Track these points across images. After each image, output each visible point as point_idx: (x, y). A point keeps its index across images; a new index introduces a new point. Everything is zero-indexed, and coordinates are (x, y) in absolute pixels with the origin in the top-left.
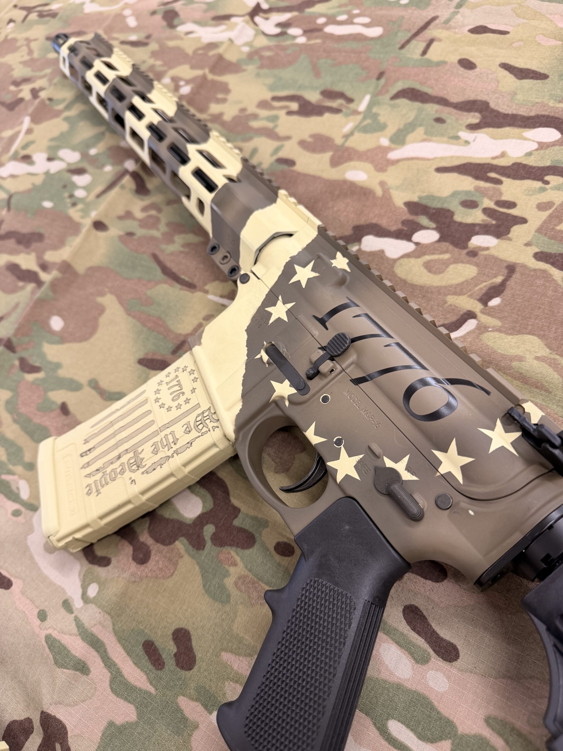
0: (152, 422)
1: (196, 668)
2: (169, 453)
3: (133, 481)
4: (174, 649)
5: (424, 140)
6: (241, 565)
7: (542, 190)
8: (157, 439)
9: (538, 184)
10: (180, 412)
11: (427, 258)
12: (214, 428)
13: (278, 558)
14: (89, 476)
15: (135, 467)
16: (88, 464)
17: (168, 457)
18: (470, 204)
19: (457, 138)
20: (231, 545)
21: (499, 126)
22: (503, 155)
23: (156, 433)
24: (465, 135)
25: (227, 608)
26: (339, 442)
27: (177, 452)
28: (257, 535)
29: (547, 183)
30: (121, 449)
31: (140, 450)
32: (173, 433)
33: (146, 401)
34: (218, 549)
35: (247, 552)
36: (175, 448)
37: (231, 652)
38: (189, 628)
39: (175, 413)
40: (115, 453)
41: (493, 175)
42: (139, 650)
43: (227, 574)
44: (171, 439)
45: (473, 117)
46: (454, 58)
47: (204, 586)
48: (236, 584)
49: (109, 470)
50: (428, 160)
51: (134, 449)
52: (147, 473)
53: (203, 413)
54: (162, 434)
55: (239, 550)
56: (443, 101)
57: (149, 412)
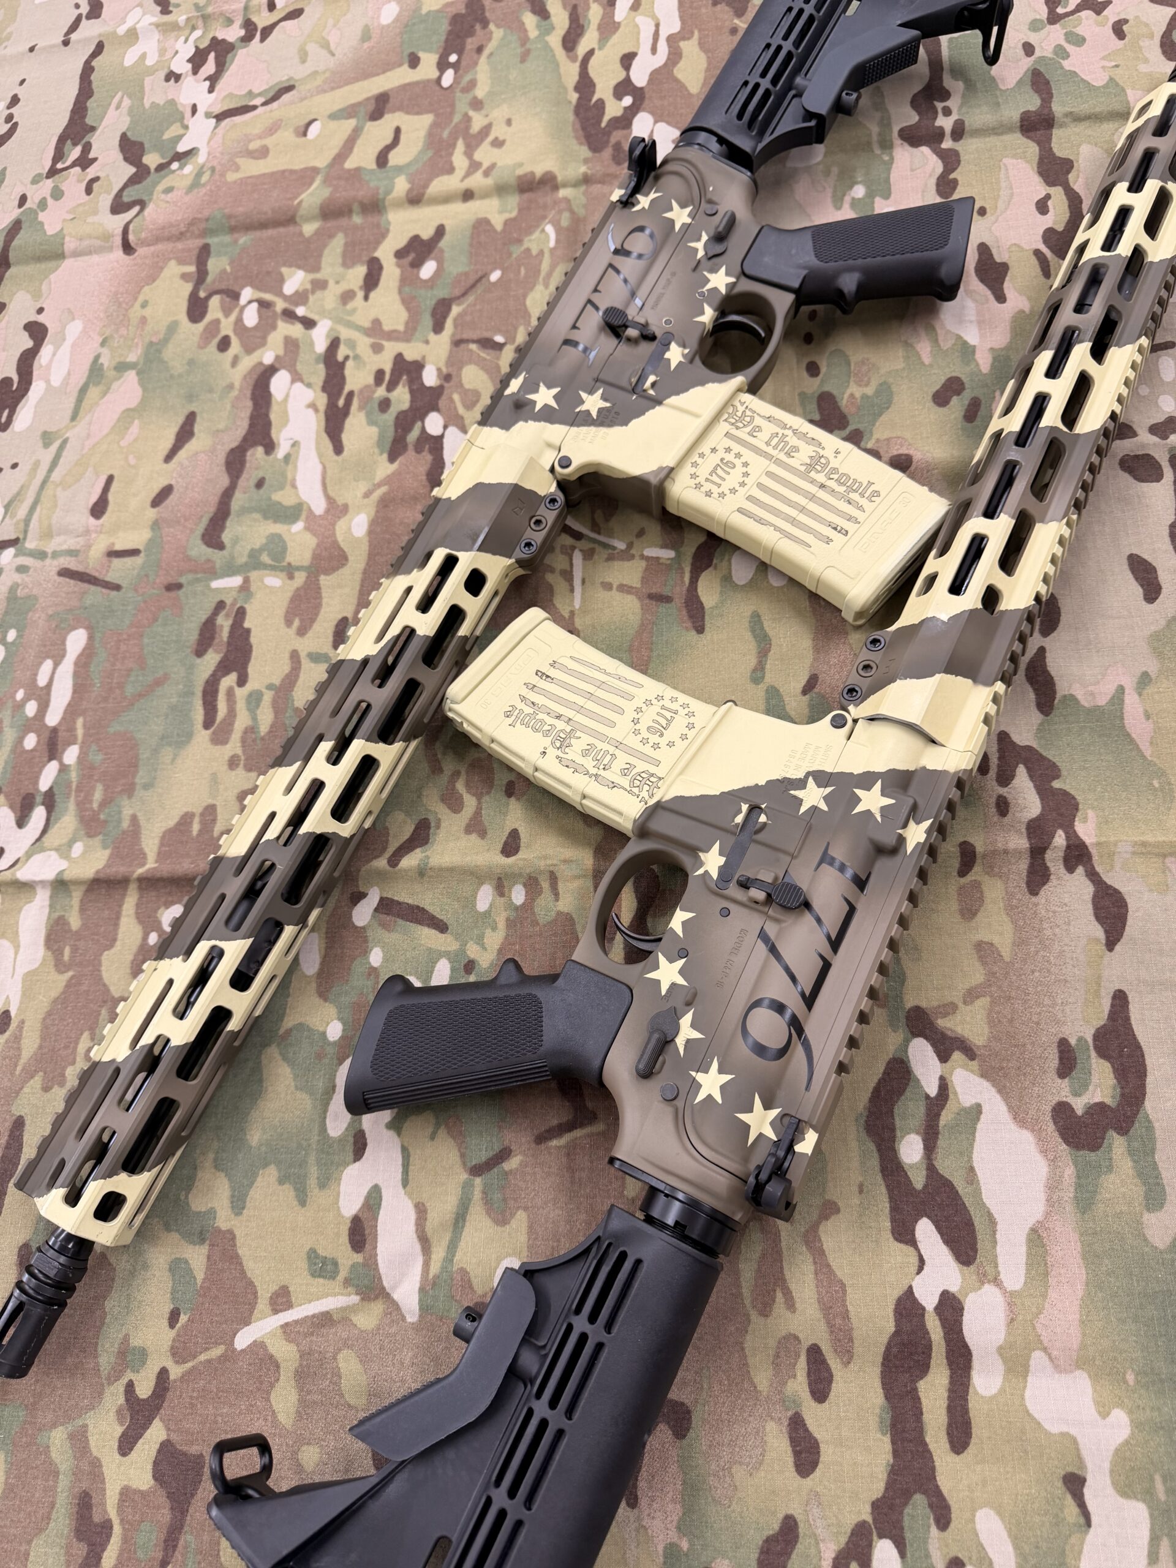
0: (770, 474)
1: (954, 374)
2: (789, 432)
3: (837, 452)
4: (955, 400)
5: (294, 486)
6: (848, 392)
7: (357, 357)
8: (782, 456)
9: (350, 364)
10: (743, 451)
11: (461, 410)
12: (742, 404)
13: (823, 370)
14: (861, 508)
15: (823, 460)
16: (850, 518)
17: (795, 432)
18: (385, 405)
19: (287, 458)
20: (839, 408)
21: (268, 424)
22: (313, 406)
23: (778, 462)
24: (281, 453)
25: (891, 380)
26: (702, 294)
27: (785, 427)
28: (816, 395)
29: (347, 358)
30: (813, 489)
31: (803, 468)
32: (768, 444)
33: (750, 498)
34: (850, 418)
35: (835, 392)
36: (781, 432)
37: (920, 358)
38: (930, 398)
39: (748, 455)
40: (821, 494)
41: (341, 402)
42: (978, 422)
43: (864, 397)
44: (776, 440)
45: (253, 455)
46: (152, 513)
47: (888, 408)
48: (867, 385)
49: (842, 489)
50: (324, 468)
51: (804, 476)
52: (820, 444)
53: (733, 424)
54: (774, 453)
55: (838, 400)
56: (227, 495)
57: (760, 486)
